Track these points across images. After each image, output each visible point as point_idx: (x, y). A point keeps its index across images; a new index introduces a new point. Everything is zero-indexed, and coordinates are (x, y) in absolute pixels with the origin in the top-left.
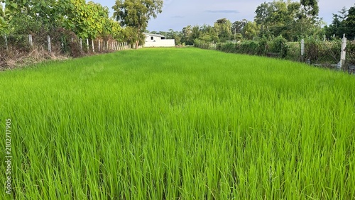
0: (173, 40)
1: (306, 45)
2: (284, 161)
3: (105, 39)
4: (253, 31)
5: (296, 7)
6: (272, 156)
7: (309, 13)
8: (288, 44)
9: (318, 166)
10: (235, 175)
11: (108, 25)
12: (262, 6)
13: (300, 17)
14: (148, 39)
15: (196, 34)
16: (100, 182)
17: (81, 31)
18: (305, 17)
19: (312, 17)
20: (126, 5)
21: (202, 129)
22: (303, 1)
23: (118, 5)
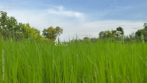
5: (115, 31)
7: (120, 34)
12: (101, 32)
13: (117, 35)
18: (119, 35)
19: (122, 35)
20: (48, 31)
22: (118, 29)
23: (45, 30)
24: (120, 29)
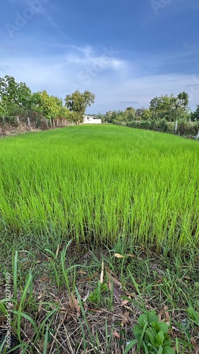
0: (100, 120)
1: (178, 124)
2: (160, 192)
3: (61, 119)
4: (148, 115)
5: (175, 100)
6: (154, 189)
7: (182, 104)
8: (168, 123)
9: (179, 195)
10: (132, 199)
11: (62, 111)
12: (154, 99)
13: (177, 106)
14: (86, 119)
15: (114, 116)
16: (59, 201)
17: (47, 114)
18: (180, 106)
19: (184, 107)
20: (72, 98)
21: (115, 174)
22: (180, 96)
23: (68, 98)
24: (183, 96)
